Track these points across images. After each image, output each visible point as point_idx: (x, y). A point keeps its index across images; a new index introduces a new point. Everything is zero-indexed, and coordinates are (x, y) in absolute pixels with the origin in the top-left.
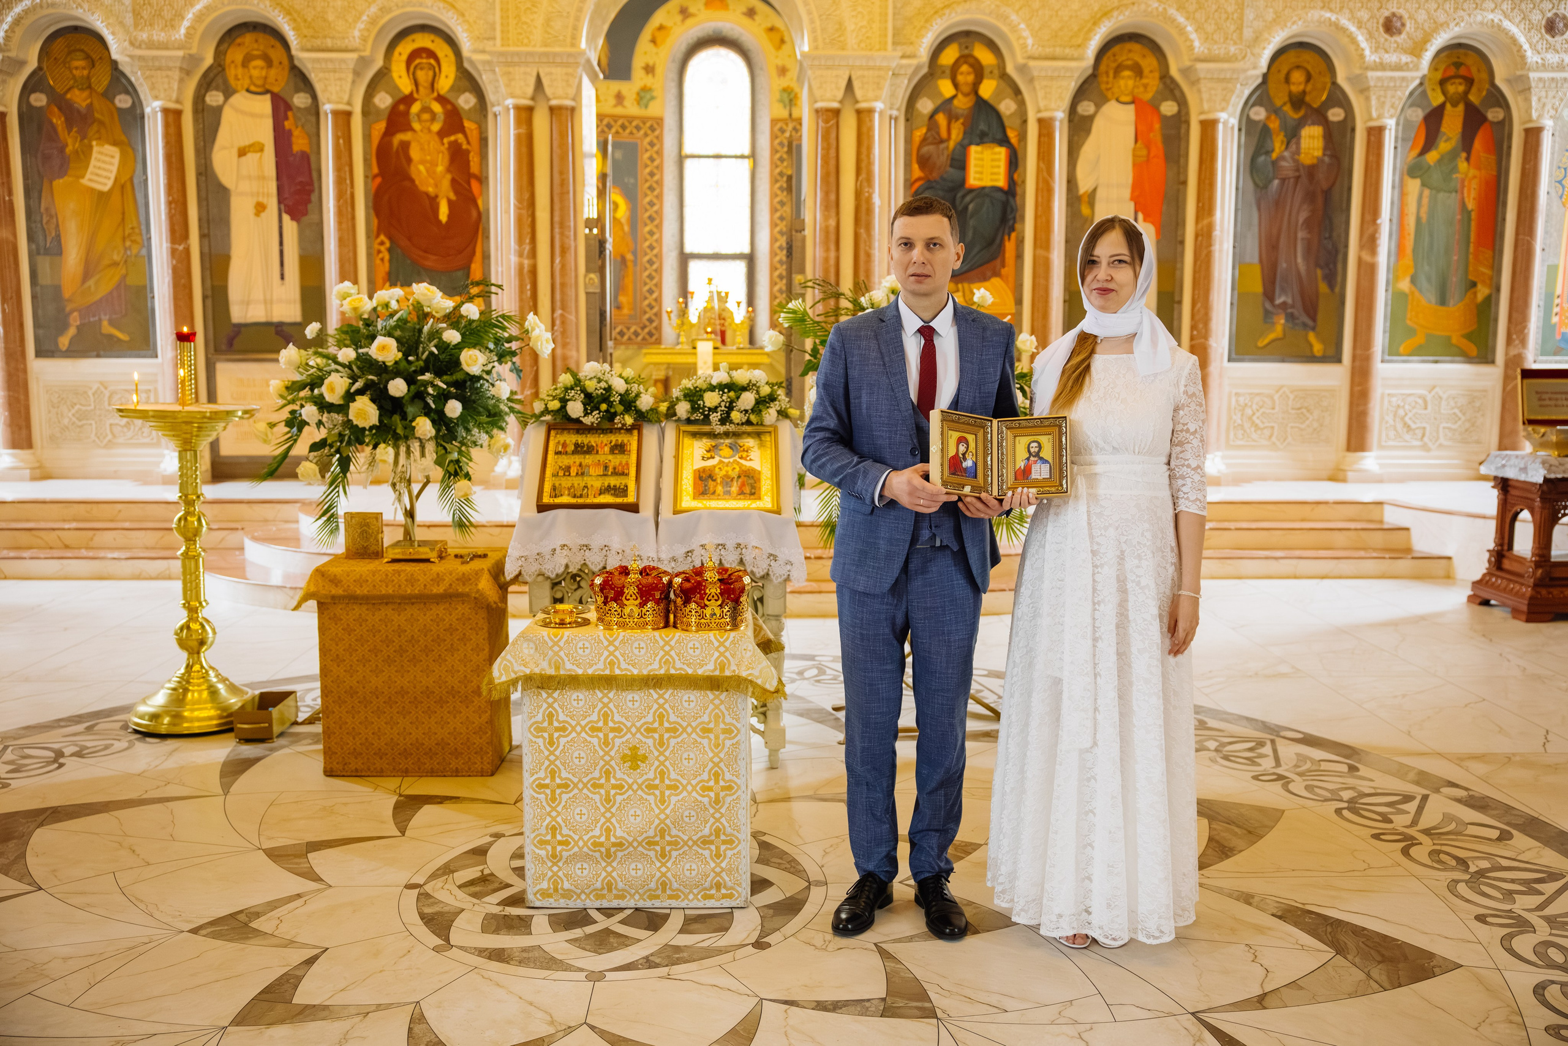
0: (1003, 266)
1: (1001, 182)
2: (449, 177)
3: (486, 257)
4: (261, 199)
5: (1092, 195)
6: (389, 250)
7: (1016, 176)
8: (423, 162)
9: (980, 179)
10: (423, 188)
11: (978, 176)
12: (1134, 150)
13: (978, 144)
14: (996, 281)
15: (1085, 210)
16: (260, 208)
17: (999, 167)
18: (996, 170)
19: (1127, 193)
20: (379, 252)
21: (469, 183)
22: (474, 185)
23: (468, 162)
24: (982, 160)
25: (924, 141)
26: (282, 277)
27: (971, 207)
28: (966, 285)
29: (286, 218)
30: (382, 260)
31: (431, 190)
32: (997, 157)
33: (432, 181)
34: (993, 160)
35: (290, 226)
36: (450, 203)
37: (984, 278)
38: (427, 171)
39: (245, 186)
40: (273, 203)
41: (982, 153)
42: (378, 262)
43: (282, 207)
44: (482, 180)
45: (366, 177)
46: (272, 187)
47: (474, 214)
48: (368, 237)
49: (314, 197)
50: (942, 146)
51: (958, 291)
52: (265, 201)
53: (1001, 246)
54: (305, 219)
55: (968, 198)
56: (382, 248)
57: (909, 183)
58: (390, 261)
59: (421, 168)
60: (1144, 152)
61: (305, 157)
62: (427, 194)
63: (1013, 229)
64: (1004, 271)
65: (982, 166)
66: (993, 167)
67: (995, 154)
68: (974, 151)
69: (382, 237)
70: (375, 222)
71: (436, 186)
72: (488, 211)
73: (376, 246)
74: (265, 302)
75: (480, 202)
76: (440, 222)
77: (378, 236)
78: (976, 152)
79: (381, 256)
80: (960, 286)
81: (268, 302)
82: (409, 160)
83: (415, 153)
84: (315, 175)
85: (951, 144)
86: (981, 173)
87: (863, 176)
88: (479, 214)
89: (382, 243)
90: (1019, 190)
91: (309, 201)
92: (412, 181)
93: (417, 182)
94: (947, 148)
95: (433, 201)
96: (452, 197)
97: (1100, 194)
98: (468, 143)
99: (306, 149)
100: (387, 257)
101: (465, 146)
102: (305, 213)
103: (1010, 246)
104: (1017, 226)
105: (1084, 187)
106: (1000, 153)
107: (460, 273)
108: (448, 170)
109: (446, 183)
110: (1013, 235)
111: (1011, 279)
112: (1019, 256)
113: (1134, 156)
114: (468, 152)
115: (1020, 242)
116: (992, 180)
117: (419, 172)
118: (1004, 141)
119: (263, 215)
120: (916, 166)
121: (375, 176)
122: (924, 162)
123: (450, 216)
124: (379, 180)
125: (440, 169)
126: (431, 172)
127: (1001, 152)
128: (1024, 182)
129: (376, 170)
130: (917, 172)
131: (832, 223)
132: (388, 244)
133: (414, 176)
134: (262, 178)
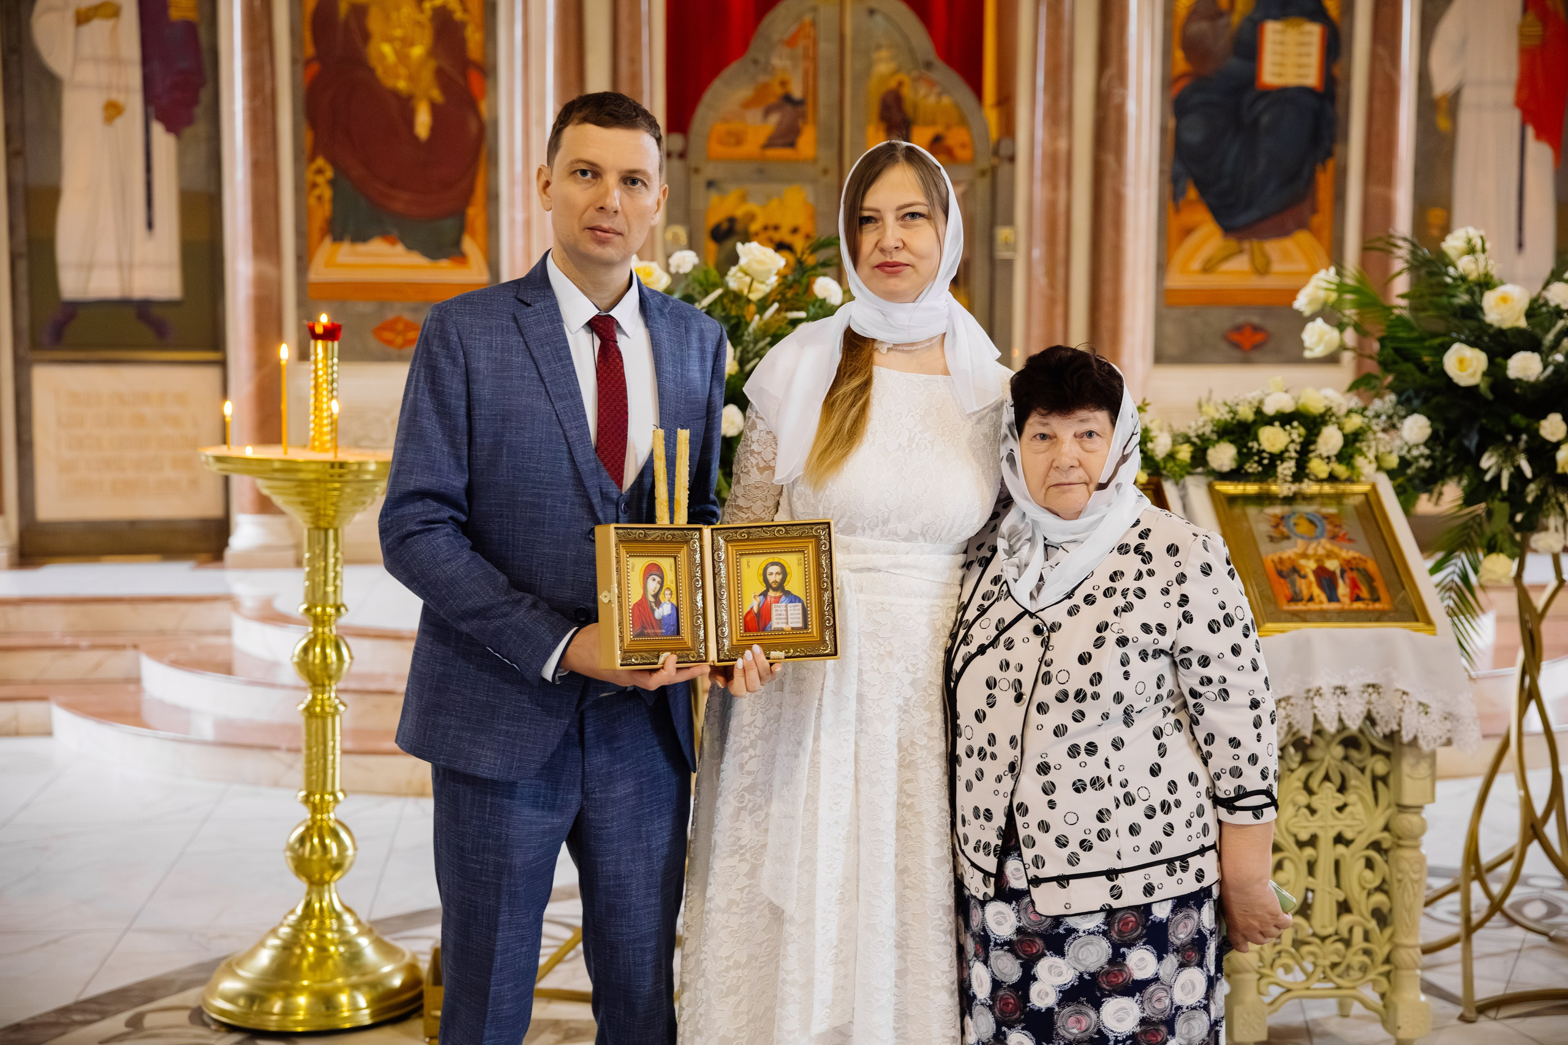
0: (1314, 210)
1: (1311, 78)
2: (432, 65)
3: (493, 197)
4: (115, 96)
5: (1454, 99)
6: (332, 183)
7: (1337, 71)
8: (390, 40)
9: (1280, 75)
10: (389, 82)
11: (1277, 70)
12: (1522, 27)
13: (1276, 18)
14: (1303, 237)
15: (1443, 123)
16: (113, 110)
17: (1308, 55)
18: (1305, 60)
19: (1509, 94)
20: (314, 185)
21: (465, 76)
22: (474, 77)
23: (462, 42)
24: (1282, 43)
25: (1194, 14)
26: (150, 225)
27: (1265, 119)
28: (1255, 244)
29: (158, 129)
30: (320, 198)
31: (402, 85)
32: (1306, 39)
33: (402, 71)
34: (1301, 44)
35: (164, 141)
36: (435, 110)
37: (1283, 232)
38: (396, 53)
39: (87, 73)
40: (135, 104)
41: (1283, 32)
42: (312, 201)
43: (152, 110)
44: (487, 70)
45: (294, 61)
46: (134, 77)
47: (473, 126)
48: (297, 159)
49: (205, 95)
50: (1223, 21)
51: (1241, 251)
52: (119, 98)
53: (1311, 183)
54: (188, 132)
55: (1261, 105)
56: (320, 180)
57: (1168, 81)
58: (335, 200)
59: (387, 49)
60: (1537, 30)
61: (190, 28)
62: (395, 94)
63: (1329, 154)
64: (1316, 220)
65: (1282, 54)
66: (1300, 55)
67: (1303, 33)
68: (1272, 31)
69: (320, 162)
70: (308, 138)
71: (411, 78)
72: (495, 123)
73: (309, 176)
74: (120, 266)
75: (484, 107)
76: (415, 138)
77: (312, 159)
78: (1276, 32)
79: (317, 192)
80: (1246, 245)
81: (125, 266)
82: (366, 36)
83: (374, 23)
84: (206, 58)
85: (1236, 19)
86: (1281, 65)
87: (1112, 71)
88: (482, 128)
89: (320, 171)
90: (1340, 91)
91: (195, 101)
92: (371, 71)
93: (379, 71)
94: (1228, 25)
95: (405, 106)
96: (436, 94)
97: (1468, 97)
98: (465, 10)
99: (191, 16)
100: (327, 193)
101: (459, 15)
102: (190, 121)
103: (1324, 180)
104: (1338, 149)
105: (1442, 85)
106: (1310, 33)
107: (449, 224)
108: (432, 53)
109: (427, 76)
110: (1331, 164)
111: (1326, 233)
112: (1340, 197)
113: (1522, 35)
114: (461, 26)
115: (1342, 173)
116: (1300, 76)
117: (382, 57)
118: (1318, 14)
119: (119, 122)
120: (1179, 54)
121: (308, 63)
122: (1192, 47)
123: (434, 129)
124: (315, 67)
125: (417, 51)
126: (402, 57)
127: (1313, 32)
128: (1348, 78)
129: (310, 51)
130: (1181, 64)
131: (1062, 144)
132: (329, 173)
133: (374, 62)
134: (116, 60)
